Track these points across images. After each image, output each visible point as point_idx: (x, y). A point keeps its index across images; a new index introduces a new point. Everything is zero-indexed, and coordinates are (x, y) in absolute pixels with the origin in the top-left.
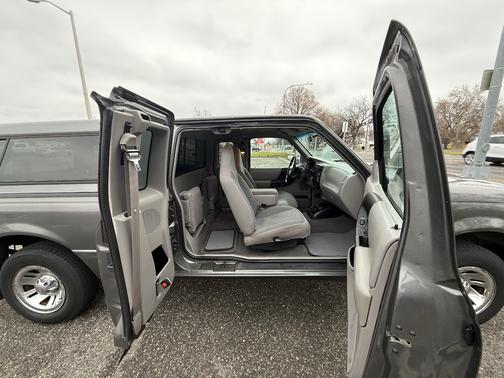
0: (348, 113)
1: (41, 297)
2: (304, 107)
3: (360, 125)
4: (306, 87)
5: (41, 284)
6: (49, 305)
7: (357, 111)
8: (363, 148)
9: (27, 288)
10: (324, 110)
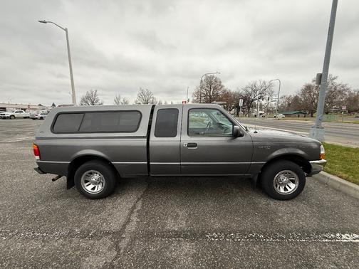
0: (244, 92)
1: (92, 186)
2: (215, 88)
3: (253, 100)
4: (215, 75)
5: (94, 179)
6: (96, 190)
7: (250, 90)
8: (255, 116)
9: (86, 182)
10: (228, 90)
